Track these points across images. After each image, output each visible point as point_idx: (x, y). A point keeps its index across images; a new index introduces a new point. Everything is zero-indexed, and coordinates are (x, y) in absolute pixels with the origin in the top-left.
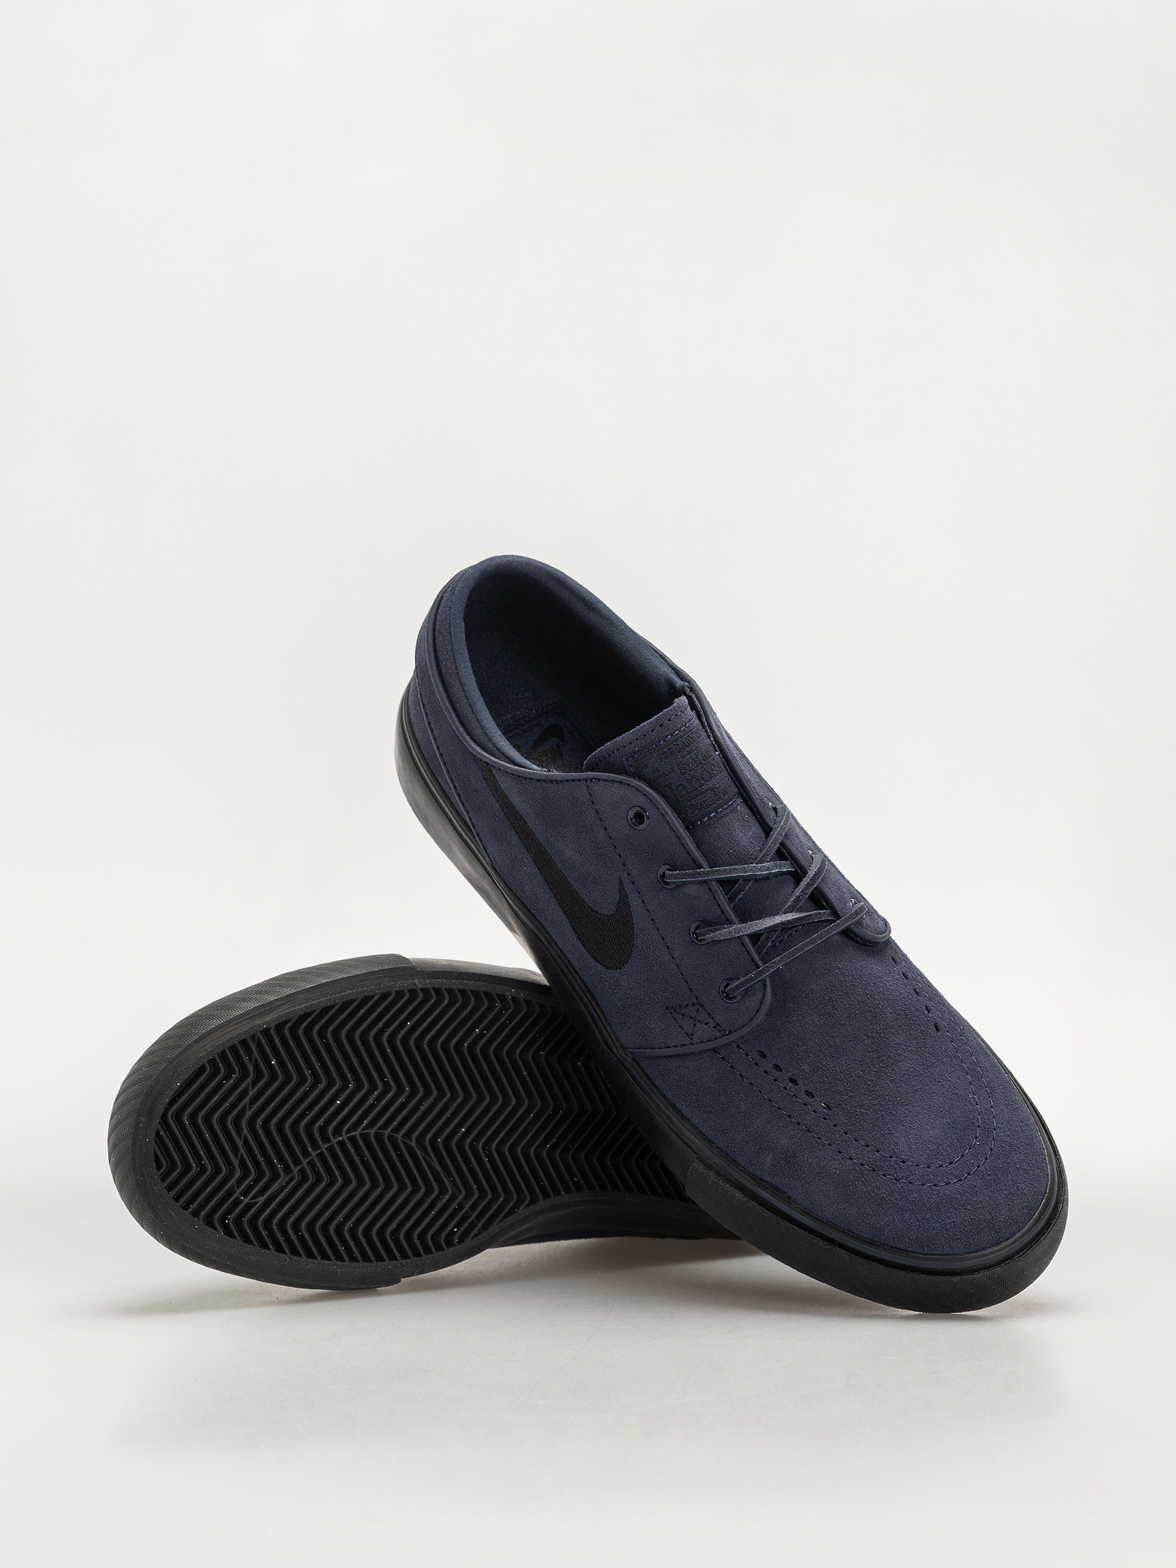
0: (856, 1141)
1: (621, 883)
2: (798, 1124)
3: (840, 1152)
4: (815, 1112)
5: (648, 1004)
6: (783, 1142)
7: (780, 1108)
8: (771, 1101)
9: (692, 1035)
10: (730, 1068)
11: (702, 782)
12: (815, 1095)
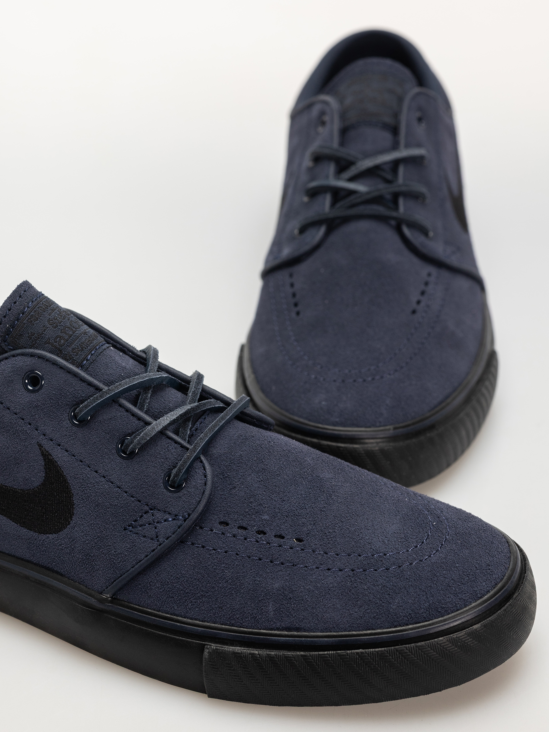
0: (337, 555)
1: (40, 446)
2: (282, 564)
3: (329, 569)
4: (291, 548)
5: (107, 536)
6: (277, 585)
7: (260, 559)
8: (249, 557)
9: (157, 537)
10: (202, 549)
11: (74, 329)
12: (284, 535)
